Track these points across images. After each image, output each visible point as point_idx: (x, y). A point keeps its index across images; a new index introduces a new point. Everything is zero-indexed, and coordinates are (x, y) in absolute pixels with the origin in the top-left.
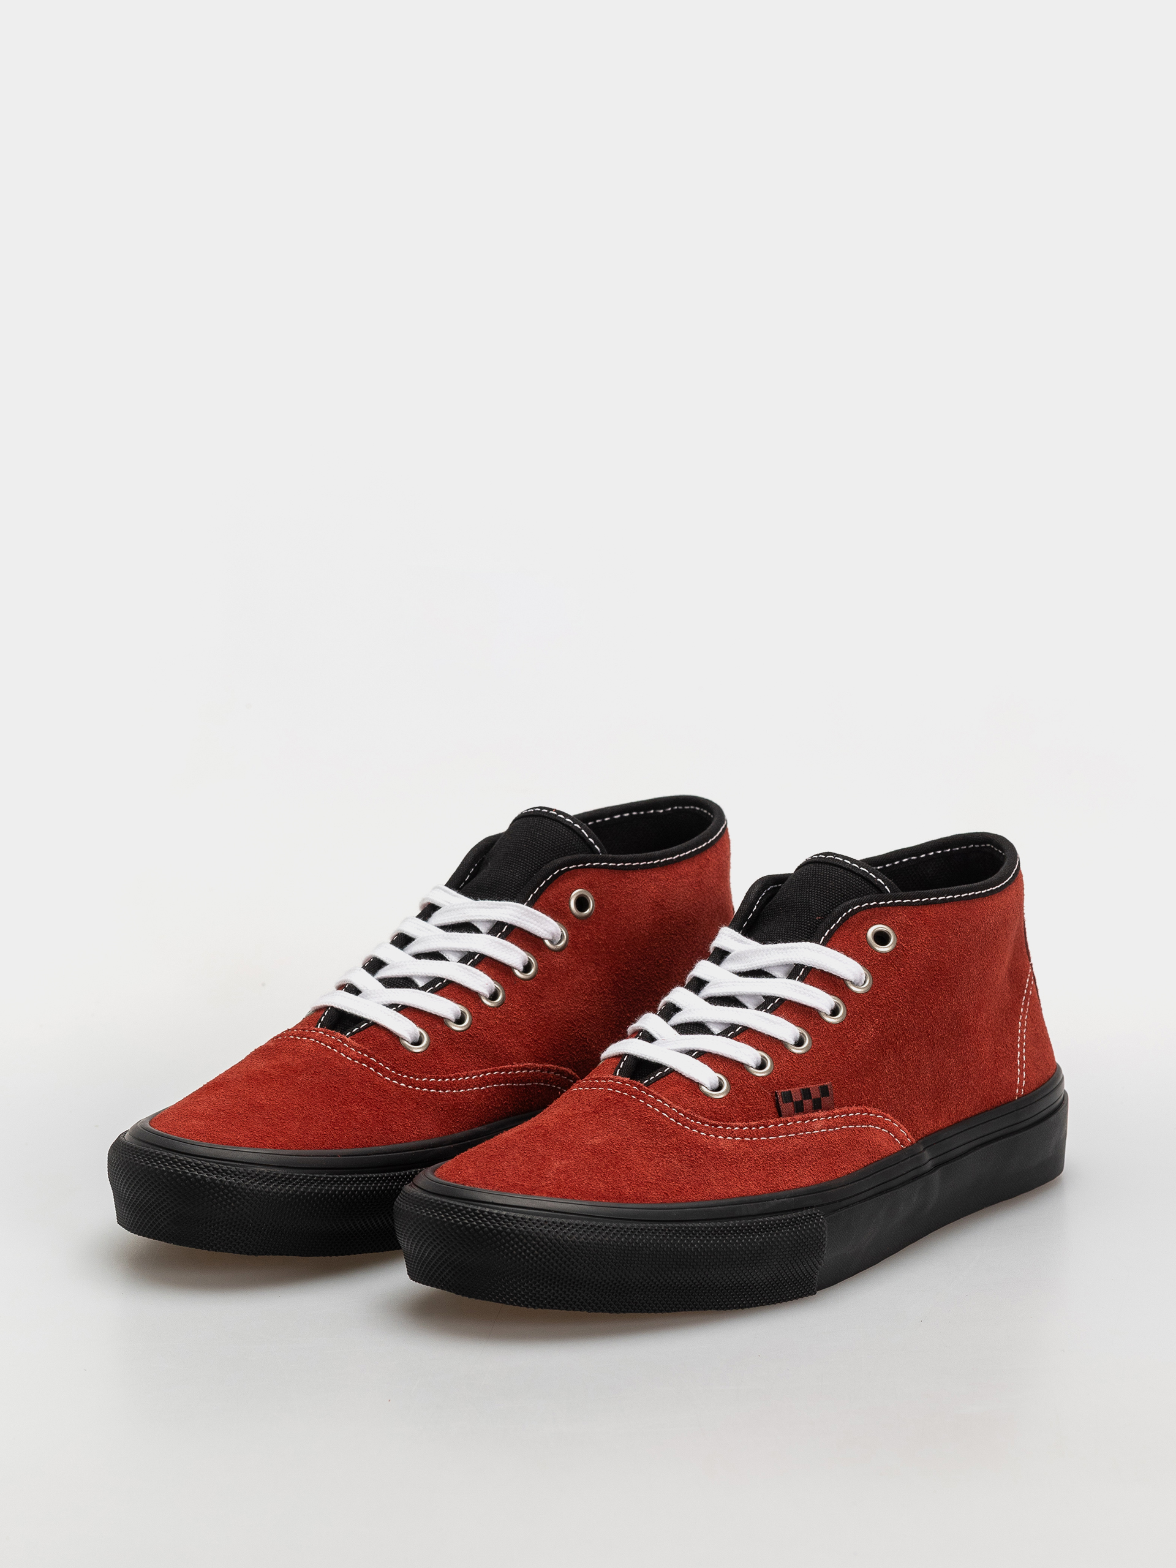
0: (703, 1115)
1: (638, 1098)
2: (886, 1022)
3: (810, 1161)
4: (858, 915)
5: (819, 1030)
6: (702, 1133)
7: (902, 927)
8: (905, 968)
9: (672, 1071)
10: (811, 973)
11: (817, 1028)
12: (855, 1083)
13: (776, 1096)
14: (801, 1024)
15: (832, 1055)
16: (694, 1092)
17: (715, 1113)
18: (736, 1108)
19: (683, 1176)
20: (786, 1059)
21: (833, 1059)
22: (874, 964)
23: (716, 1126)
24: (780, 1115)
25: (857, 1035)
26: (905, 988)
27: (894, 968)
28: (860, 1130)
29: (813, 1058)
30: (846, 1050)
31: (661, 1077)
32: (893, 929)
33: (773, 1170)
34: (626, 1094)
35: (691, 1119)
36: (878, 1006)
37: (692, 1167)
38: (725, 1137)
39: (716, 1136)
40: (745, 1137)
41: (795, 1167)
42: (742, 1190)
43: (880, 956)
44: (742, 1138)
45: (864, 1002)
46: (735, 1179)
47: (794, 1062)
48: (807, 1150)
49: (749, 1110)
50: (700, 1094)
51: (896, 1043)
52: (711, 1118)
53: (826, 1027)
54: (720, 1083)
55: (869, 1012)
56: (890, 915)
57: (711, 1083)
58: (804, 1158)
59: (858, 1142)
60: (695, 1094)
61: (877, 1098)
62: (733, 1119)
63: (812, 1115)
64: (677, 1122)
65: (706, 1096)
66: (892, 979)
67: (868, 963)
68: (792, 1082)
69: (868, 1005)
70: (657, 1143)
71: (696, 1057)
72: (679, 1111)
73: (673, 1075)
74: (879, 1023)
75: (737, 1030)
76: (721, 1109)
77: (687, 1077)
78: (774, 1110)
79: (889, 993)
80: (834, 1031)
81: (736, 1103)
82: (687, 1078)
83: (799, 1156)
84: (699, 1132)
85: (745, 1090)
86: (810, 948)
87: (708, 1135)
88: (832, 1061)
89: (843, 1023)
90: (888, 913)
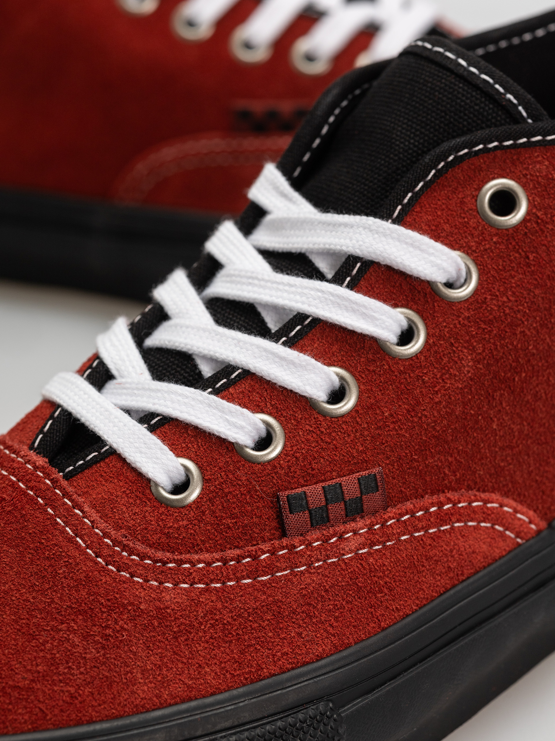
0: (145, 541)
1: (46, 505)
2: (496, 349)
3: (330, 611)
4: (465, 165)
5: (374, 371)
6: (136, 579)
7: (539, 183)
8: (538, 253)
9: (113, 453)
10: (371, 270)
11: (371, 368)
12: (433, 457)
13: (278, 501)
14: (344, 362)
15: (391, 415)
16: (140, 495)
17: (168, 536)
18: (206, 524)
19: (82, 670)
20: (308, 427)
21: (393, 422)
22: (486, 250)
23: (164, 563)
24: (284, 534)
25: (441, 377)
26: (536, 287)
27: (520, 254)
28: (434, 537)
29: (357, 423)
30: (418, 403)
31: (94, 461)
32: (524, 186)
33: (255, 638)
34: (32, 493)
35: (122, 551)
36: (484, 322)
37: (103, 648)
38: (176, 584)
39: (161, 583)
40: (212, 581)
41: (300, 626)
42: (189, 687)
43: (496, 235)
44: (207, 584)
45: (459, 316)
46: (180, 665)
47: (322, 432)
48: (326, 591)
49: (229, 528)
50: (149, 500)
51: (514, 379)
52: (157, 546)
53: (386, 367)
54: (187, 476)
55: (467, 333)
56: (521, 163)
57: (171, 478)
58: (319, 606)
59: (428, 559)
60: (140, 499)
61: (474, 473)
62: (198, 545)
63: (341, 528)
64: (97, 556)
65: (161, 502)
66: (513, 273)
67: (474, 248)
68: (313, 469)
69: (466, 322)
70: (53, 602)
71: (152, 429)
72: (106, 535)
73: (111, 461)
74: (484, 351)
75: (233, 376)
76: (178, 529)
77: (133, 465)
78: (274, 524)
79: (505, 299)
80: (401, 372)
81: (208, 517)
82: (133, 468)
83: (309, 604)
84: (132, 576)
85: (227, 490)
86: (373, 228)
87: (146, 581)
88: (392, 426)
89: (418, 358)
90: (518, 159)
